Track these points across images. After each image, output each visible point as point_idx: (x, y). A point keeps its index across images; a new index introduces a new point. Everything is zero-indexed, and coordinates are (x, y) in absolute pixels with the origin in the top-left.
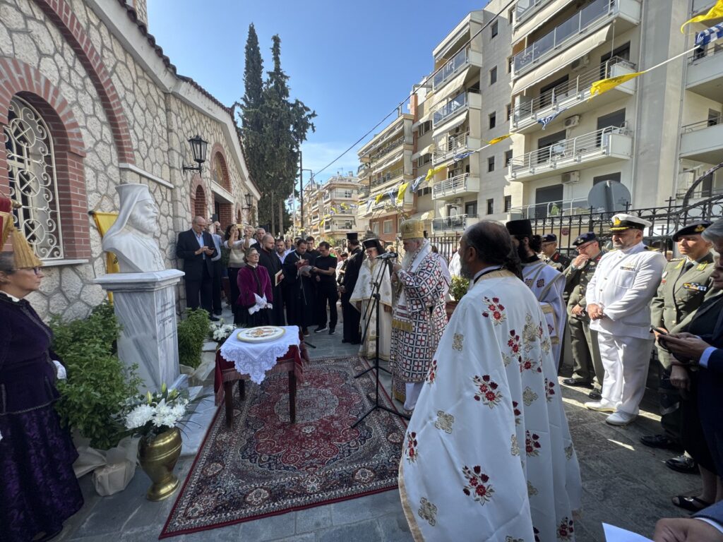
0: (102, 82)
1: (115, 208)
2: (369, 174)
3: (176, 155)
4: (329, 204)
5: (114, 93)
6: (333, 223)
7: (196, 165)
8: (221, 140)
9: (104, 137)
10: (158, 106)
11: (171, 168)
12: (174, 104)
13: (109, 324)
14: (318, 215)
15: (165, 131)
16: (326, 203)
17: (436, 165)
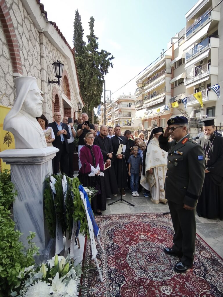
0: (4, 13)
1: (10, 104)
2: (143, 93)
3: (45, 73)
4: (117, 112)
5: (11, 23)
6: (120, 122)
7: (56, 79)
8: (67, 69)
9: (4, 53)
10: (36, 40)
11: (42, 81)
12: (45, 40)
13: (7, 190)
14: (111, 118)
15: (39, 57)
16: (116, 111)
17: (186, 85)
